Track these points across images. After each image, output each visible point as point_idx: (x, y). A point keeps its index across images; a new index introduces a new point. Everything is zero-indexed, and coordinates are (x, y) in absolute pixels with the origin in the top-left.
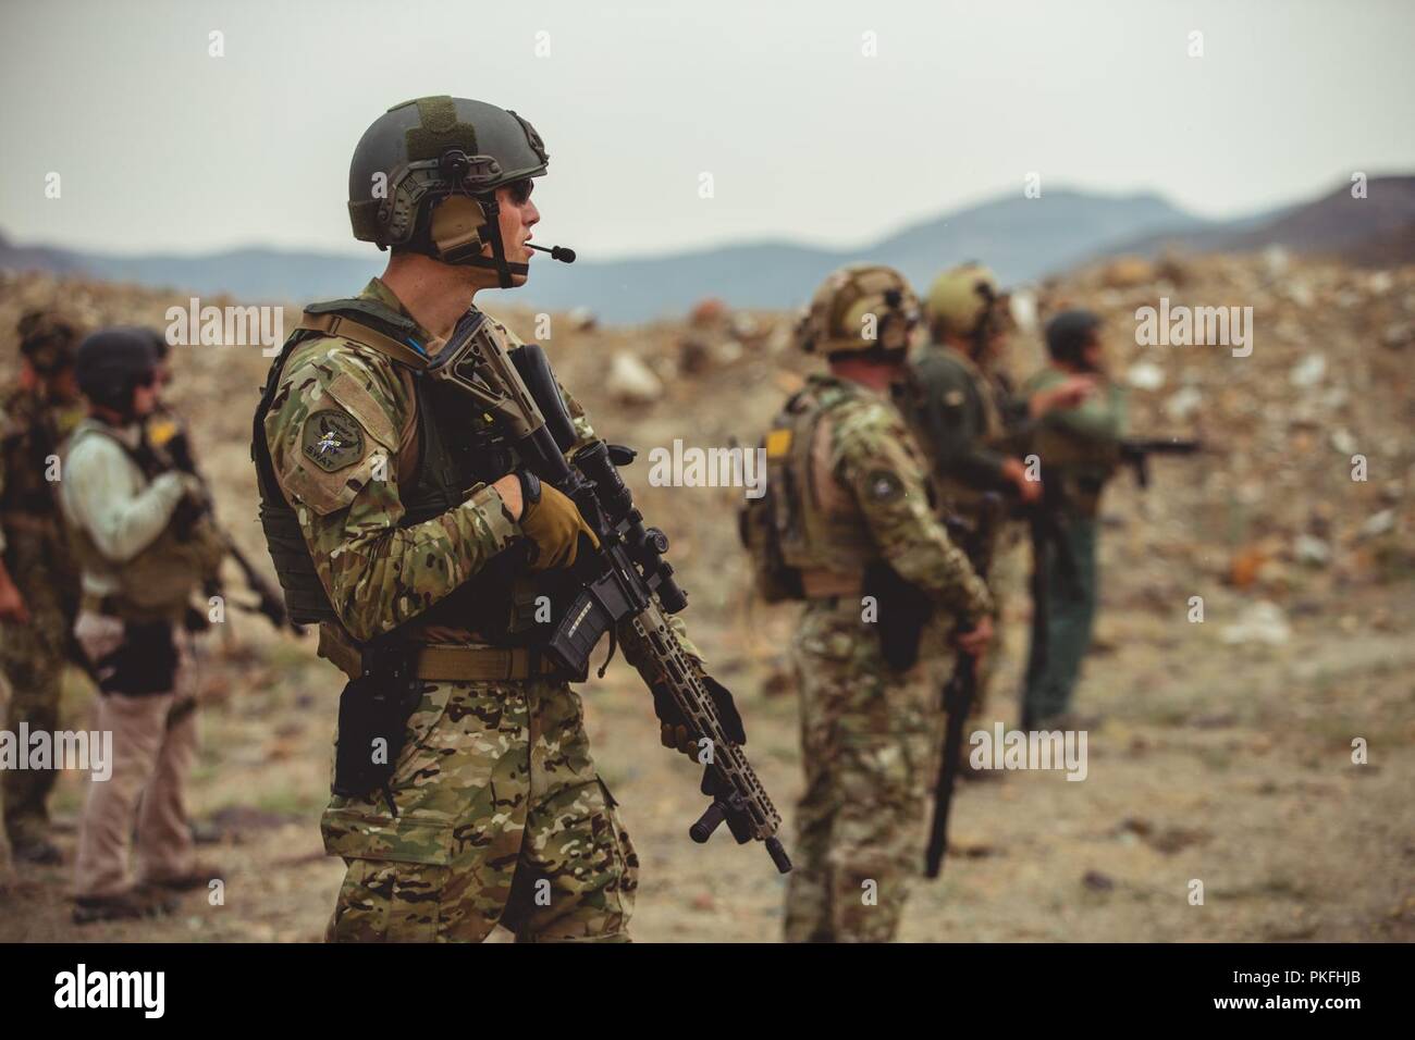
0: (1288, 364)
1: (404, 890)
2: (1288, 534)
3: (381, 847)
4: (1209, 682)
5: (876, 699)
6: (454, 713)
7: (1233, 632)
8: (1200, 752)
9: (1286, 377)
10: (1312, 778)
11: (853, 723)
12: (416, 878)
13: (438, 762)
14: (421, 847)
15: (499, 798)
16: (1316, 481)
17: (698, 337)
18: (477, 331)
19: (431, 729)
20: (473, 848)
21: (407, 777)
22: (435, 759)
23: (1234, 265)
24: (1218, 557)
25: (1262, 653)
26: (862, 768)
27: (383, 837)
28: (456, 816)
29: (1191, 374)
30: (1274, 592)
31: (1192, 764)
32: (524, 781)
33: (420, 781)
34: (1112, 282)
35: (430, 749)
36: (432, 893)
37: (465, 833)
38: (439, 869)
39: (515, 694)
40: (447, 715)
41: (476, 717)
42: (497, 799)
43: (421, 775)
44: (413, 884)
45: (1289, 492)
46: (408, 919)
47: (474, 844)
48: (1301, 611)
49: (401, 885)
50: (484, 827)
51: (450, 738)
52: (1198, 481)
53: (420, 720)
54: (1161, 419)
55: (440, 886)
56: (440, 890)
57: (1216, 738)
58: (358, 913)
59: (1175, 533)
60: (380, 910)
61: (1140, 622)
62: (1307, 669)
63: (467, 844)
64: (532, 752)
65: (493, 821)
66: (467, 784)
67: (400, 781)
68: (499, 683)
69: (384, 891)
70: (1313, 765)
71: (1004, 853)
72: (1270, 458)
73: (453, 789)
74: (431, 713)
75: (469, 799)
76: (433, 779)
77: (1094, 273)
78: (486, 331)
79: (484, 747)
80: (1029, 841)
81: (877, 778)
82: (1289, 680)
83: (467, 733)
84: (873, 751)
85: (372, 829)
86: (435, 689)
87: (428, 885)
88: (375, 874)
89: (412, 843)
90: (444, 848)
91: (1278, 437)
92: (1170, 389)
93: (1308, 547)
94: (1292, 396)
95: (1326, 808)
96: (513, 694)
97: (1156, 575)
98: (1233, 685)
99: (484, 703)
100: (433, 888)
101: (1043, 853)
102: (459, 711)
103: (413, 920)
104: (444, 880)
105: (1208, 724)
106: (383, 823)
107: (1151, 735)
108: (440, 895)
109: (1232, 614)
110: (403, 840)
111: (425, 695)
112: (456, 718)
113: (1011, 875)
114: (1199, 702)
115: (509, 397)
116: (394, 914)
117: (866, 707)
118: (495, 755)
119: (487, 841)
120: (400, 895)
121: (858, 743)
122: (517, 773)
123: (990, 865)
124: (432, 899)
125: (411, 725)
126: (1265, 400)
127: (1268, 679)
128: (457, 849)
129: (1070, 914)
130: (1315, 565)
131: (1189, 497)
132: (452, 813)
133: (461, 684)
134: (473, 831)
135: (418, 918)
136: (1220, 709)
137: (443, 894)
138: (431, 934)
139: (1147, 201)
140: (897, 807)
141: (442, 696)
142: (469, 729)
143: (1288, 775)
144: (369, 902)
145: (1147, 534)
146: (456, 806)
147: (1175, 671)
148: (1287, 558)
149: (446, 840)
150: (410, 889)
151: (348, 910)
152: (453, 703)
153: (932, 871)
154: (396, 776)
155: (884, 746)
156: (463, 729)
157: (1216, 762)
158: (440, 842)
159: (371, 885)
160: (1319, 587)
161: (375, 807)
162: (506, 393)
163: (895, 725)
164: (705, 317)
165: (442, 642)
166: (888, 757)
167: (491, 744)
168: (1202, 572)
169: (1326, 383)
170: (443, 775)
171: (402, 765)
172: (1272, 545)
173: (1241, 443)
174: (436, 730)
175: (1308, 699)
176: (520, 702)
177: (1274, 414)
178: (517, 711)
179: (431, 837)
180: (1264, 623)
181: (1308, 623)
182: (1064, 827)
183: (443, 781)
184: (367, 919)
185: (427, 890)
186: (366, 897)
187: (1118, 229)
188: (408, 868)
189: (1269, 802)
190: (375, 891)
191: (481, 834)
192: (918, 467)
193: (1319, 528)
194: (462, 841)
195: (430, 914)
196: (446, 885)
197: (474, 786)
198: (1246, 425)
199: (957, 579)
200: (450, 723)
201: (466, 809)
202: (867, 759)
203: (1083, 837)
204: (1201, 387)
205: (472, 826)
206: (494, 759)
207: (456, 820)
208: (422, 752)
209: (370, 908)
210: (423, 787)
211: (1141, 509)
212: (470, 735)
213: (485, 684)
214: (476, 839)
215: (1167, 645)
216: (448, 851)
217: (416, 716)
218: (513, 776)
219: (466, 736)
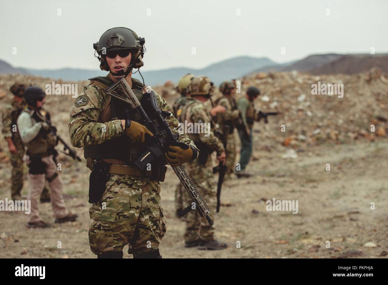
0: (297, 96)
1: (104, 228)
2: (297, 134)
3: (98, 216)
4: (279, 166)
5: (200, 171)
6: (118, 182)
7: (285, 156)
8: (277, 183)
9: (296, 99)
10: (302, 189)
11: (196, 177)
12: (107, 225)
13: (113, 195)
14: (107, 217)
15: (132, 206)
16: (303, 122)
17: (166, 89)
18: (120, 81)
19: (111, 186)
20: (123, 218)
21: (105, 199)
22: (112, 194)
23: (285, 74)
24: (281, 139)
25: (291, 161)
26: (199, 187)
27: (98, 214)
28: (118, 209)
29: (276, 98)
30: (293, 147)
31: (276, 185)
32: (140, 203)
33: (108, 200)
34: (258, 78)
35: (111, 192)
36: (111, 229)
37: (120, 214)
38: (113, 223)
39: (138, 180)
40: (116, 183)
41: (125, 184)
42: (132, 207)
43: (108, 198)
44: (106, 227)
45: (297, 125)
46: (105, 236)
47: (123, 217)
48: (300, 151)
49: (103, 227)
50: (127, 213)
51: (116, 189)
52: (277, 122)
53: (109, 183)
54: (269, 108)
55: (113, 227)
56: (114, 228)
57: (281, 180)
58: (93, 234)
59: (272, 134)
60: (98, 233)
61: (264, 153)
62: (301, 164)
63: (121, 217)
64: (143, 196)
65: (130, 212)
66: (121, 201)
67: (103, 199)
68: (132, 176)
69: (99, 228)
70: (303, 186)
71: (234, 206)
72: (293, 117)
73: (117, 203)
74: (111, 182)
75: (121, 206)
76: (111, 199)
77: (254, 76)
78: (123, 82)
79: (127, 192)
80: (240, 203)
81: (202, 188)
82: (297, 166)
83: (121, 188)
84: (201, 183)
85: (97, 212)
86: (114, 176)
87: (110, 227)
88: (96, 223)
89: (105, 216)
90: (114, 218)
91: (295, 112)
92: (271, 102)
93: (301, 137)
94: (298, 103)
95: (306, 195)
96: (137, 180)
97: (268, 143)
98: (284, 168)
99: (127, 181)
100: (111, 228)
101: (243, 206)
102: (119, 182)
103: (107, 236)
104: (114, 226)
105: (279, 176)
106: (99, 210)
107: (267, 179)
108: (113, 230)
109: (284, 152)
110: (103, 215)
111: (111, 177)
112: (118, 184)
113: (236, 210)
114: (277, 171)
115: (129, 99)
116: (101, 234)
117: (198, 173)
118: (130, 195)
119: (128, 217)
120: (103, 229)
121: (197, 182)
122: (138, 200)
123: (231, 208)
124: (111, 231)
125: (107, 185)
126: (292, 104)
127: (292, 166)
128: (118, 218)
129: (249, 219)
130: (303, 141)
131: (275, 125)
132: (116, 209)
133: (121, 175)
134: (123, 214)
135: (108, 236)
136: (282, 173)
137: (114, 230)
138: (112, 240)
139: (265, 59)
140: (209, 194)
141: (115, 178)
142: (122, 187)
143: (297, 188)
144: (96, 231)
145: (266, 134)
146: (118, 207)
147: (272, 164)
148: (297, 139)
149: (114, 216)
150: (105, 228)
151: (91, 233)
152: (118, 180)
153: (218, 211)
154: (102, 198)
155: (203, 181)
156: (120, 187)
157: (281, 185)
158: (113, 216)
159: (96, 226)
160: (303, 146)
161: (97, 206)
162: (128, 97)
163: (205, 177)
164: (167, 85)
165: (116, 164)
166: (204, 184)
167: (129, 191)
168: (278, 142)
169: (305, 101)
170: (114, 198)
171: (104, 196)
172: (293, 137)
173: (287, 114)
174: (113, 187)
175: (302, 171)
176: (140, 182)
177: (294, 107)
178: (138, 184)
179: (110, 215)
180: (292, 154)
181: (301, 154)
182: (248, 200)
183: (114, 200)
184: (95, 235)
185: (110, 228)
186: (95, 229)
187: (259, 66)
188: (104, 222)
189: (293, 194)
190: (96, 228)
191: (126, 215)
192: (209, 118)
193: (304, 133)
194: (119, 216)
195: (111, 234)
196: (115, 227)
197: (123, 203)
198: (288, 110)
199: (215, 143)
200: (117, 185)
201: (120, 208)
202: (200, 185)
203: (252, 202)
204: (278, 101)
205: (123, 213)
206: (130, 196)
207: (118, 210)
208: (109, 192)
209: (96, 232)
210: (109, 201)
211: (264, 128)
212: (122, 189)
213: (128, 176)
214: (124, 216)
215: (270, 159)
216: (115, 218)
217: (108, 182)
218: (137, 201)
219: (121, 189)
